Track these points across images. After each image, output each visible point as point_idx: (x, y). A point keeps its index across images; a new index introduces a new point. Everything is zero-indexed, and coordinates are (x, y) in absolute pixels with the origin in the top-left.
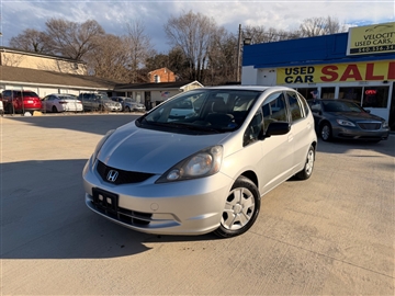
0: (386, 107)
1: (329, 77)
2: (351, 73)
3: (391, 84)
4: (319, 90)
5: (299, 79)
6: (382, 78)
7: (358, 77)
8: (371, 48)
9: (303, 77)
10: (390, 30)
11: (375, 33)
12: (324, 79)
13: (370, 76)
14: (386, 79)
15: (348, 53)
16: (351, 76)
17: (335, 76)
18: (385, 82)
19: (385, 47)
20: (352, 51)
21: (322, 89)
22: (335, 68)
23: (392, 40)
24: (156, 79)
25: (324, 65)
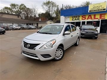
0: (99, 27)
1: (84, 19)
2: (90, 17)
5: (76, 19)
8: (95, 10)
10: (100, 5)
11: (96, 6)
12: (82, 19)
13: (95, 18)
14: (99, 19)
15: (89, 12)
18: (99, 20)
19: (99, 10)
21: (82, 22)
22: (85, 16)
23: (101, 8)
24: (40, 20)
25: (83, 15)
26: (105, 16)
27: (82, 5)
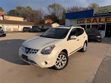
1: (89, 22)
3: (106, 24)
4: (86, 25)
5: (81, 23)
6: (103, 22)
8: (100, 14)
10: (105, 8)
11: (101, 9)
12: (87, 22)
13: (100, 22)
14: (104, 22)
15: (94, 15)
16: (95, 22)
19: (104, 13)
20: (95, 14)
22: (90, 19)
23: (106, 11)
24: (46, 22)
25: (87, 19)
26: (110, 20)
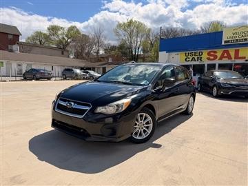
1: (212, 58)
2: (226, 55)
4: (206, 65)
5: (193, 59)
6: (244, 58)
7: (229, 57)
8: (237, 40)
9: (196, 58)
11: (239, 31)
12: (208, 59)
13: (237, 57)
14: (247, 58)
15: (223, 43)
16: (225, 57)
17: (215, 57)
18: (247, 61)
19: (245, 40)
20: (225, 42)
21: (208, 65)
22: (216, 52)
24: (110, 60)
25: (209, 51)
27: (203, 30)
